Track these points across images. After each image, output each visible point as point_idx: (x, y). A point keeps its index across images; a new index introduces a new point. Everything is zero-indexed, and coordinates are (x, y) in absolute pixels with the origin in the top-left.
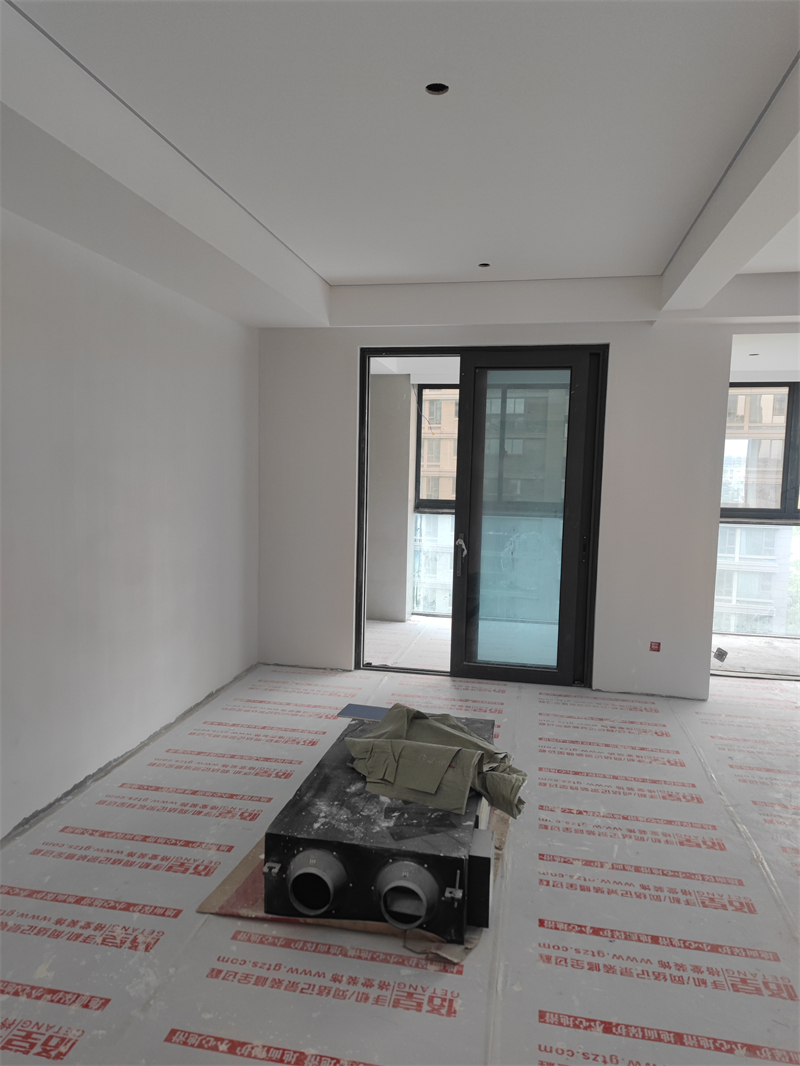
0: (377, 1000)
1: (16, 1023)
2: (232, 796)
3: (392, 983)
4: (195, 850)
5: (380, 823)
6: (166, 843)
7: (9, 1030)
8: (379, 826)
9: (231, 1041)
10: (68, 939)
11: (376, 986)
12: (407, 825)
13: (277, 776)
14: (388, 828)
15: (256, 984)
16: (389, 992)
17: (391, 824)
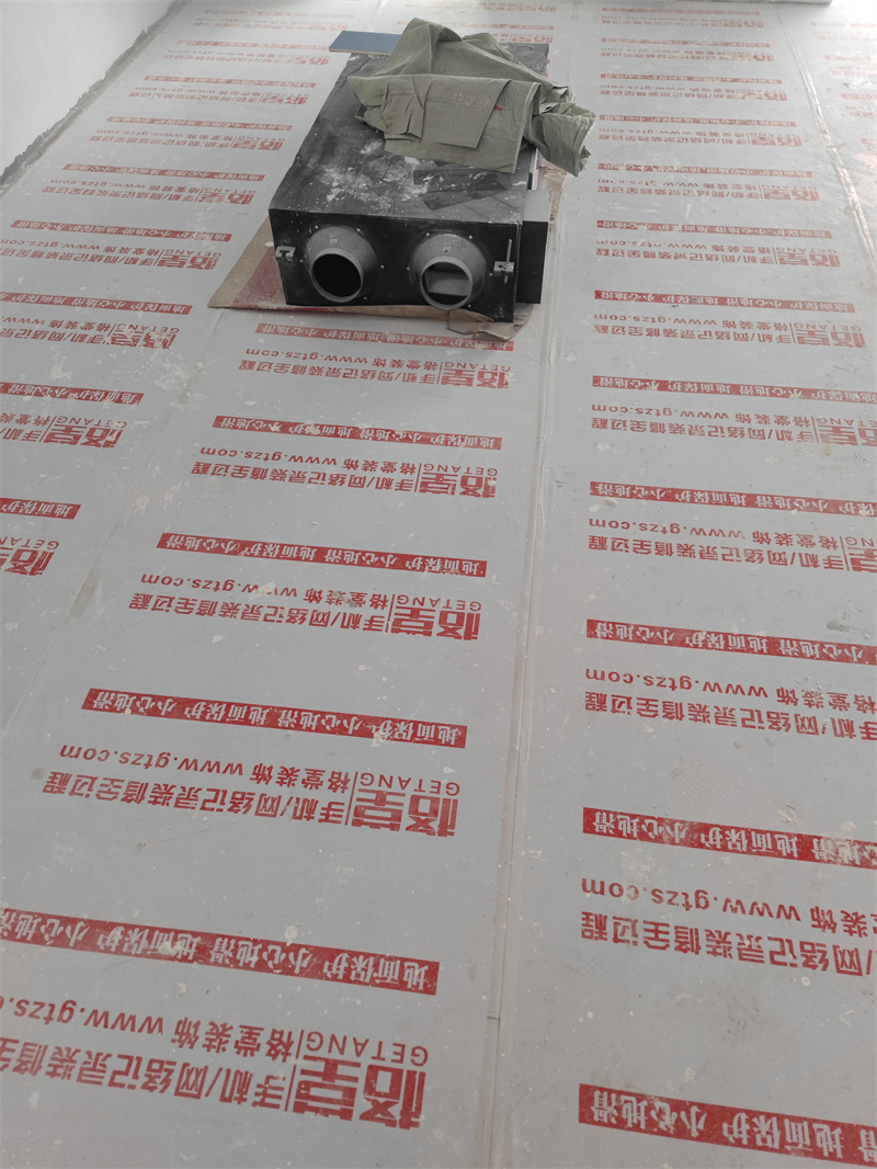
0: (425, 379)
1: (51, 419)
2: (211, 175)
3: (439, 363)
4: (186, 241)
5: (410, 190)
6: (147, 235)
7: (46, 426)
8: (409, 193)
9: (281, 423)
10: (72, 340)
11: (423, 367)
12: (443, 190)
13: (263, 146)
14: (421, 195)
15: (294, 372)
16: (437, 371)
17: (424, 190)
